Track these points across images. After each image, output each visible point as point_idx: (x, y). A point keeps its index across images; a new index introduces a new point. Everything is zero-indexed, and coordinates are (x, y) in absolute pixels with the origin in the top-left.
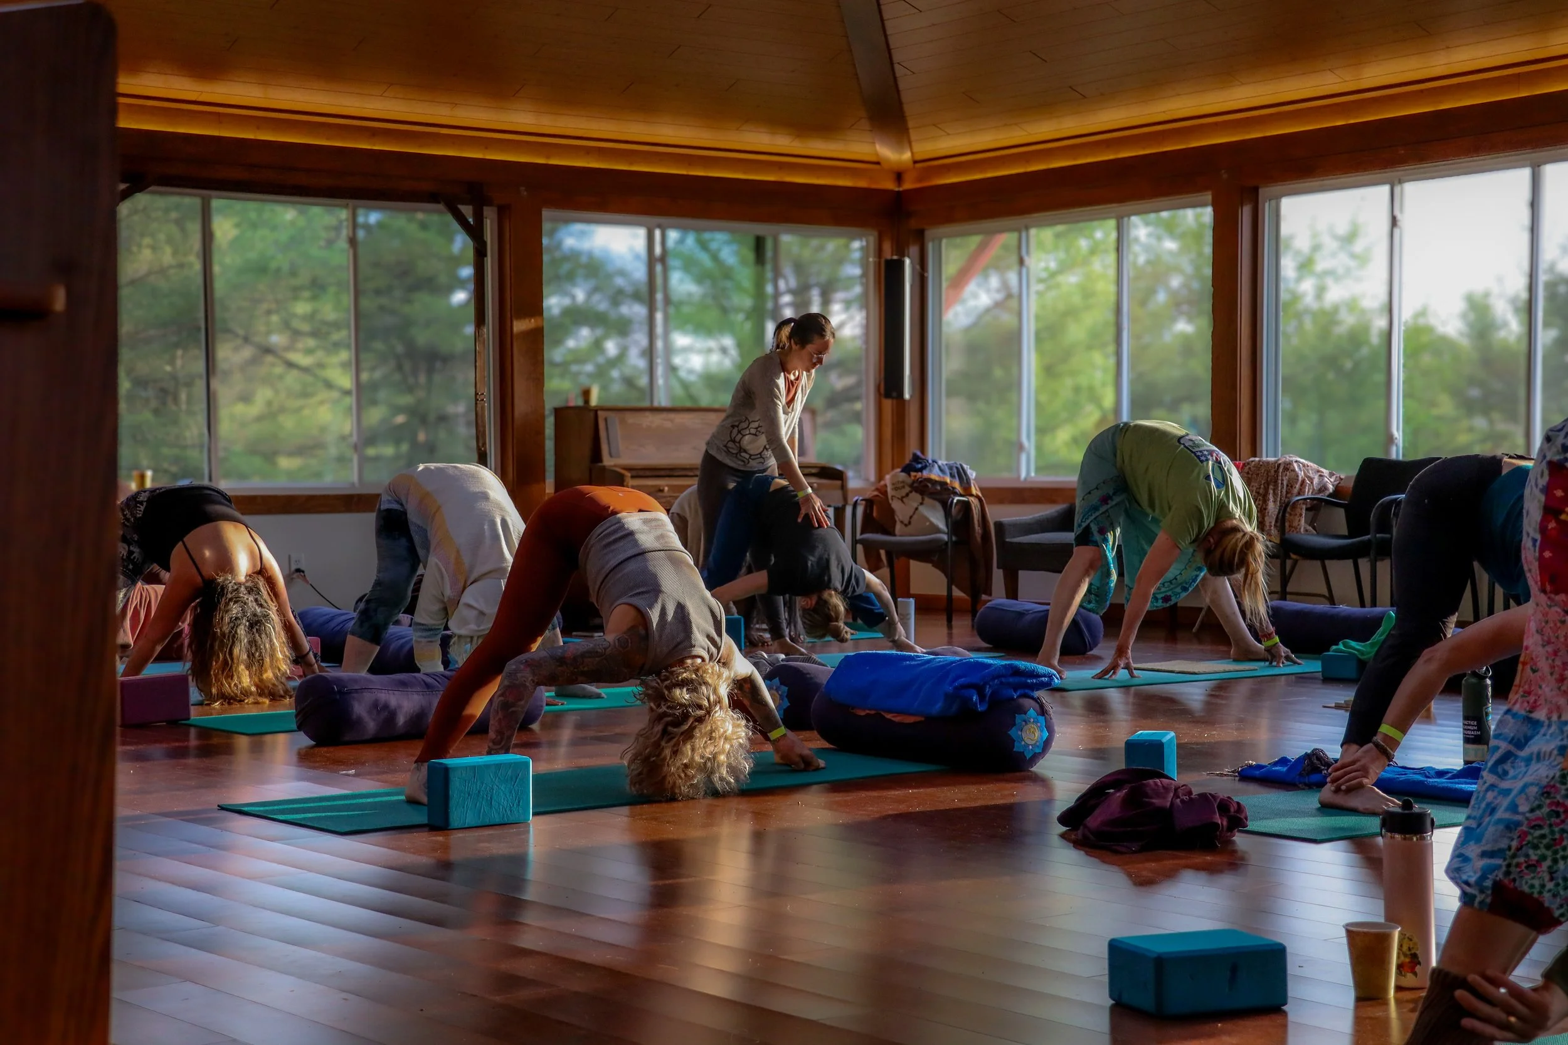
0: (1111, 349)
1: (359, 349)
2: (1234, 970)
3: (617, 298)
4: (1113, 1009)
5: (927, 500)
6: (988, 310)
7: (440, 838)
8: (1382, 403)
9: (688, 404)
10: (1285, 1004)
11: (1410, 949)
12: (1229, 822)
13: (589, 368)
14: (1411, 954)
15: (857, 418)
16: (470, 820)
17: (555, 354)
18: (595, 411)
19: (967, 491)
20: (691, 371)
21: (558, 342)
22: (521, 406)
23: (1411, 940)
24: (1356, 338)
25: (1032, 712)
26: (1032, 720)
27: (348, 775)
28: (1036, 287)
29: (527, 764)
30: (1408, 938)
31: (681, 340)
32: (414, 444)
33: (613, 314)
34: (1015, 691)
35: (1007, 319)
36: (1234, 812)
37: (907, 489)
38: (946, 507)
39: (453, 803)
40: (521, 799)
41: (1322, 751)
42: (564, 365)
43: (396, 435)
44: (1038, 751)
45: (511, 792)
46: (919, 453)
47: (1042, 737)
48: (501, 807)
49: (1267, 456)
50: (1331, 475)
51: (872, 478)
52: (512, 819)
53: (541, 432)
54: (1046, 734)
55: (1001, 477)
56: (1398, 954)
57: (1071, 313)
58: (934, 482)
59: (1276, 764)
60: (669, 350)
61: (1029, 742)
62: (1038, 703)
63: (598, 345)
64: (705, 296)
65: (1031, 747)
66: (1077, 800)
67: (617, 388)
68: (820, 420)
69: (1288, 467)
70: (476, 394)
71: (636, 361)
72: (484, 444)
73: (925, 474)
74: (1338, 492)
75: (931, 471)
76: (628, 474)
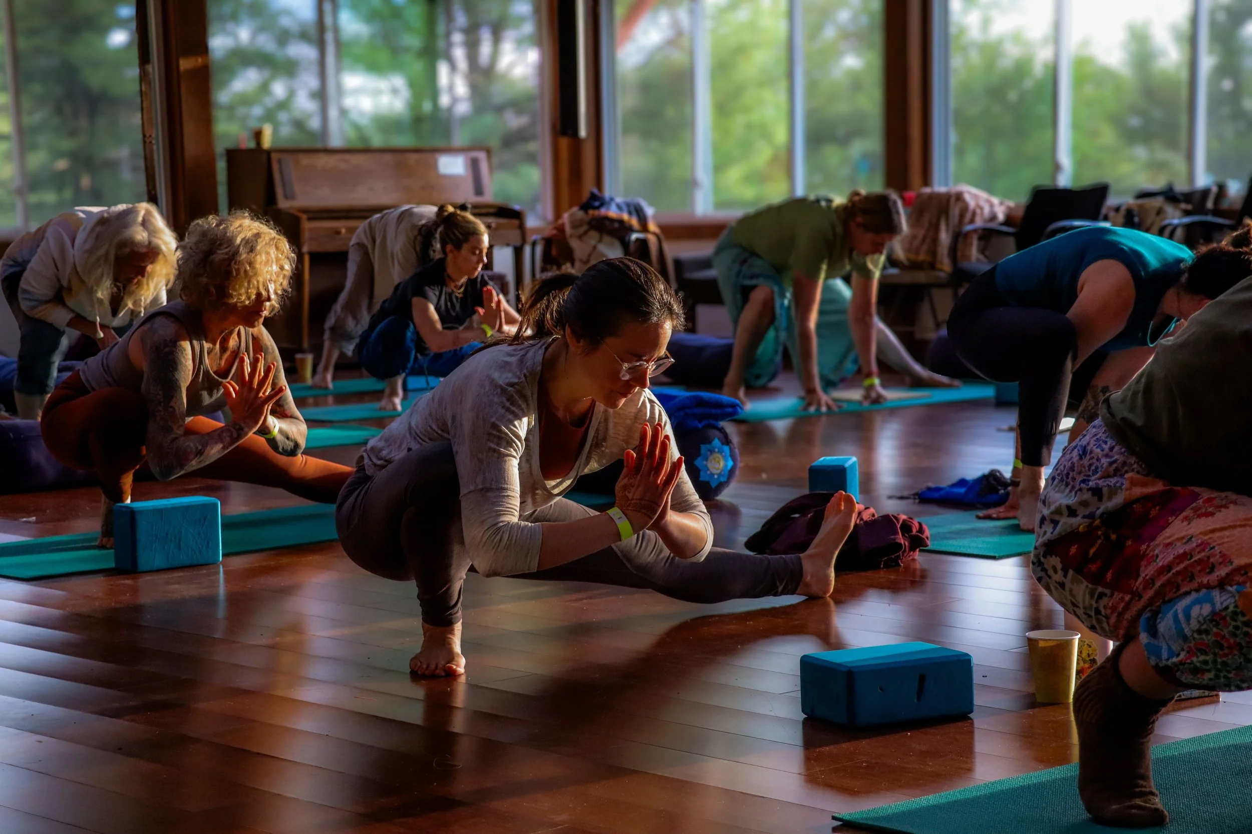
0: (783, 85)
1: (18, 93)
2: (922, 679)
3: (284, 37)
4: (805, 722)
5: (606, 238)
6: (659, 49)
7: (128, 582)
8: (1048, 135)
9: (359, 145)
10: (972, 712)
11: (1089, 655)
12: (911, 543)
13: (257, 111)
14: (1090, 660)
15: (531, 158)
16: (159, 563)
17: (223, 96)
18: (268, 153)
19: (644, 228)
20: (361, 113)
21: (224, 84)
22: (191, 148)
23: (1090, 646)
24: (1022, 68)
25: (716, 442)
26: (717, 450)
27: (29, 522)
28: (708, 24)
29: (216, 505)
30: (1088, 645)
31: (353, 80)
32: (77, 190)
33: (279, 54)
34: (700, 422)
35: (678, 57)
36: (917, 532)
37: (585, 228)
38: (625, 245)
39: (140, 546)
40: (210, 540)
41: (999, 472)
42: (231, 109)
43: (58, 181)
44: (723, 479)
45: (199, 534)
46: (595, 191)
47: (726, 466)
48: (190, 549)
49: (939, 188)
50: (1001, 204)
51: (550, 215)
52: (202, 561)
53: (212, 174)
54: (730, 463)
55: (676, 215)
56: (1078, 660)
57: (741, 50)
58: (612, 220)
59: (954, 485)
60: (340, 91)
61: (715, 471)
62: (723, 433)
63: (264, 87)
64: (373, 37)
65: (716, 476)
66: (764, 526)
67: (286, 131)
68: (495, 160)
69: (959, 197)
70: (144, 136)
71: (304, 104)
72: (154, 188)
73: (603, 211)
74: (1009, 221)
75: (608, 209)
76: (304, 217)
